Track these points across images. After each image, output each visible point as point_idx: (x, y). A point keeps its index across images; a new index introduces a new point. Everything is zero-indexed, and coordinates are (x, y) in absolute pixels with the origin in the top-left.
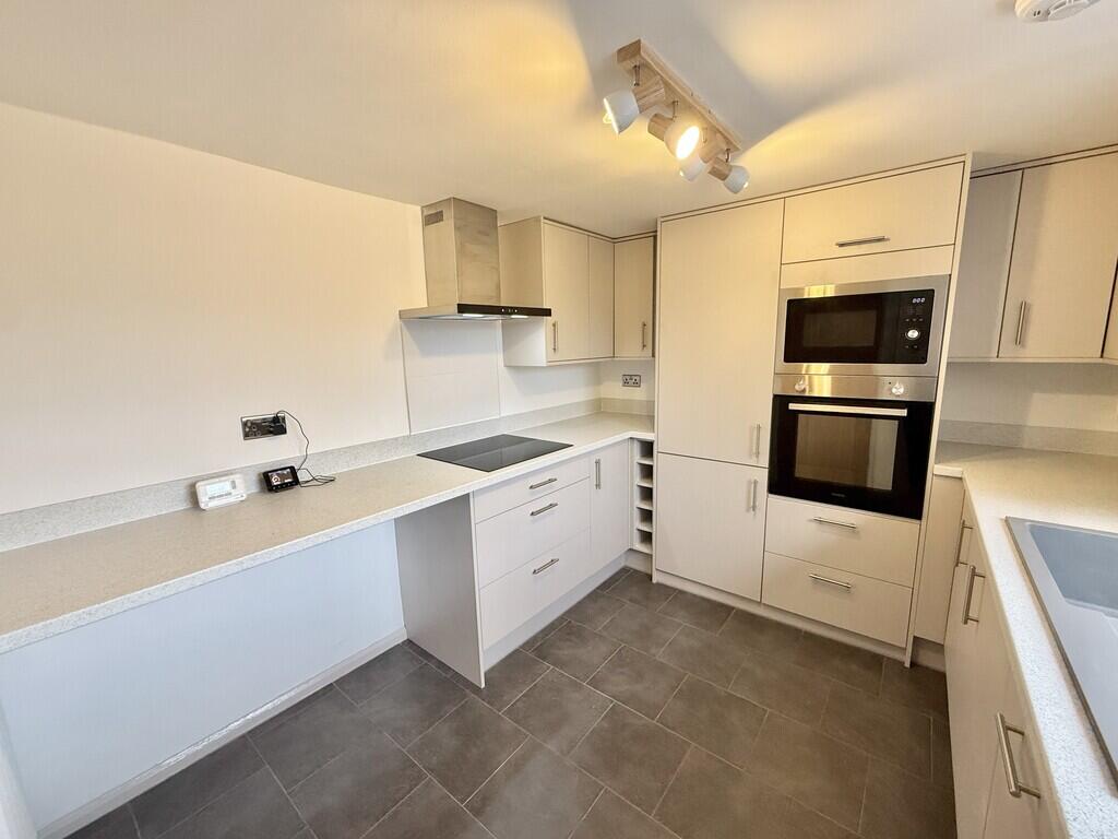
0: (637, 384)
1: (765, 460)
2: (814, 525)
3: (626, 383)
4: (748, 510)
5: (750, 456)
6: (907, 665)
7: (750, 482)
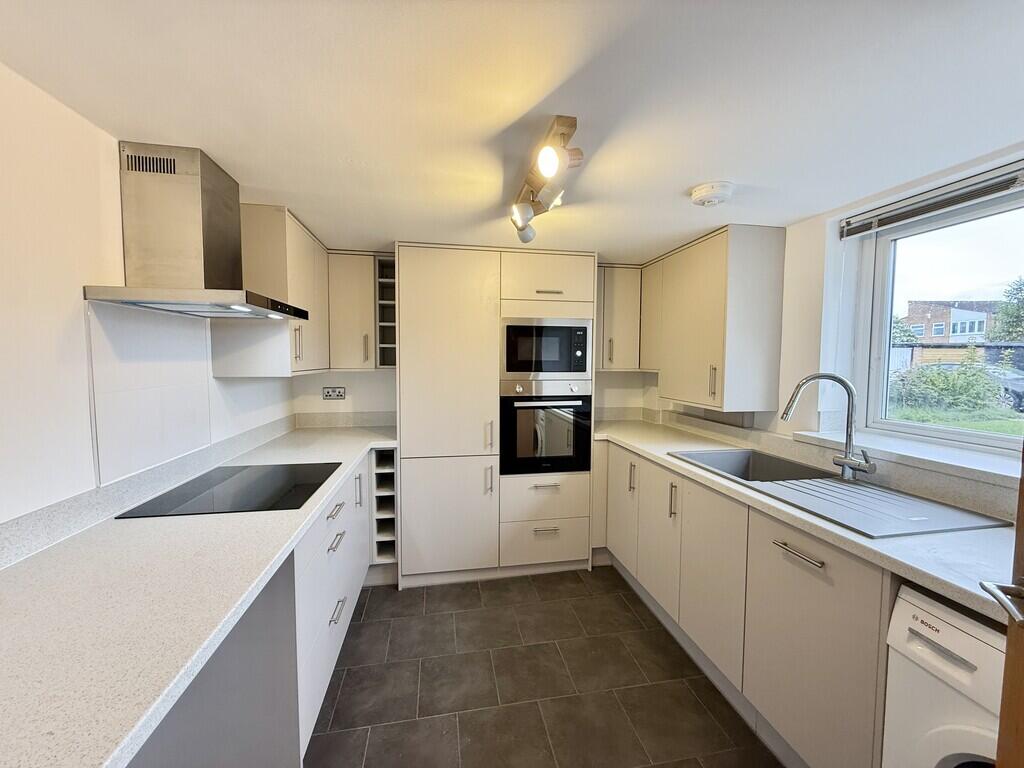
0: (341, 396)
1: (497, 449)
2: (533, 492)
3: (327, 396)
4: (485, 493)
5: (485, 447)
6: (590, 570)
7: (486, 470)
